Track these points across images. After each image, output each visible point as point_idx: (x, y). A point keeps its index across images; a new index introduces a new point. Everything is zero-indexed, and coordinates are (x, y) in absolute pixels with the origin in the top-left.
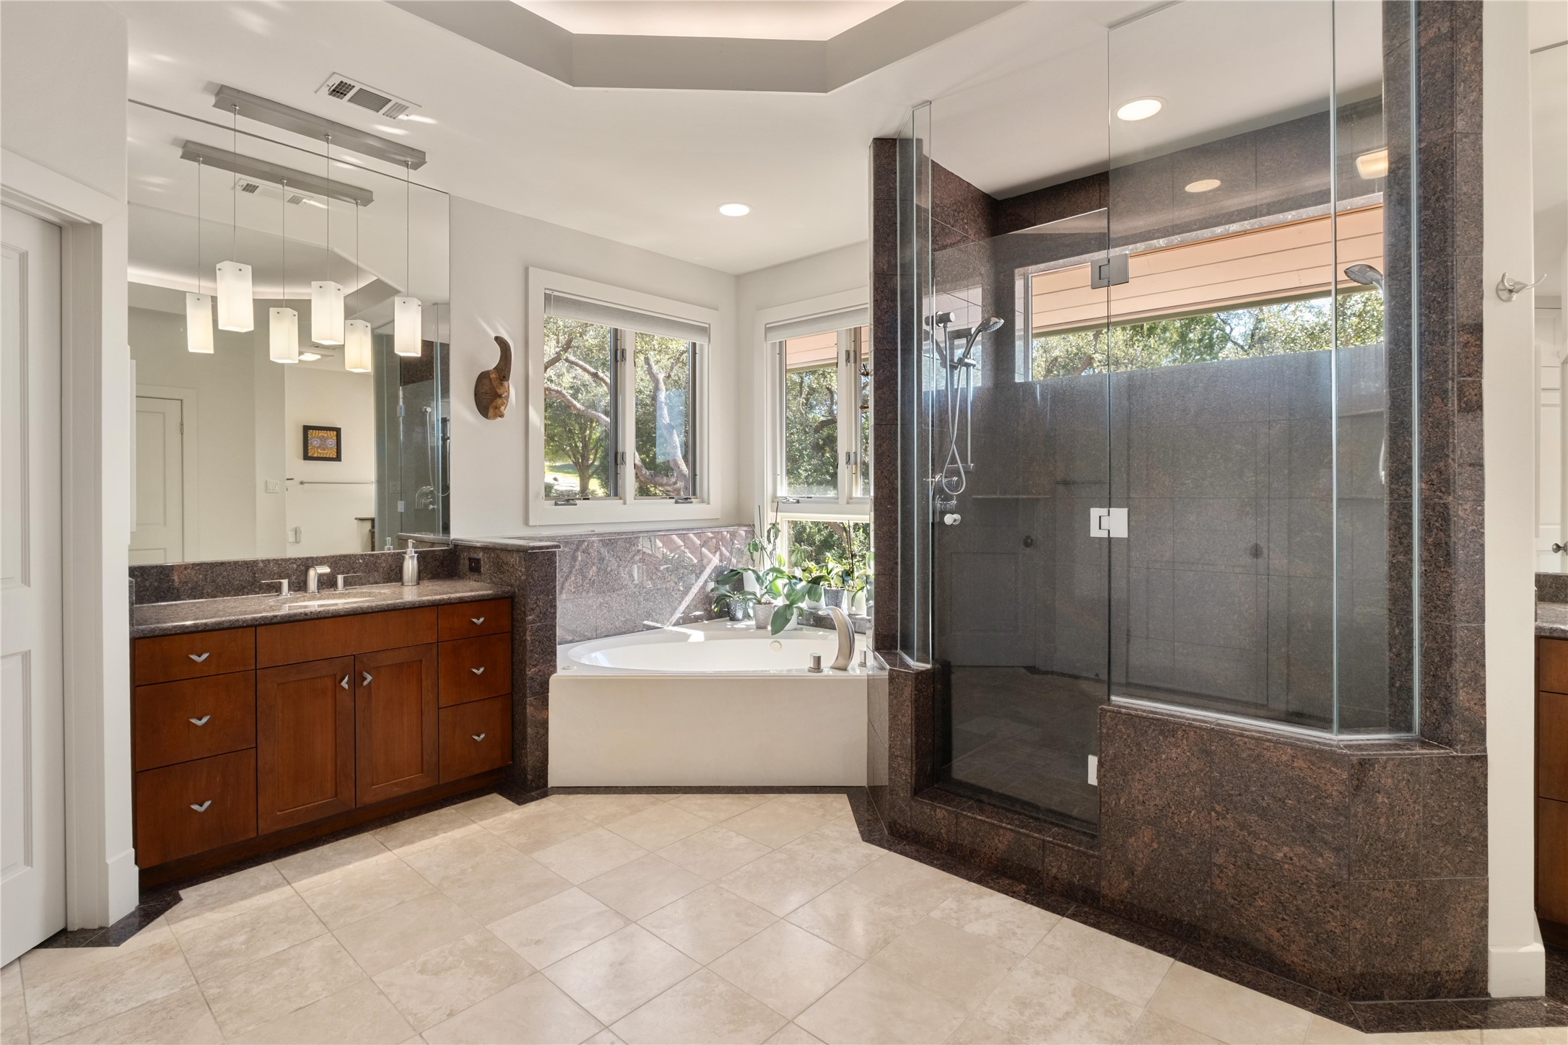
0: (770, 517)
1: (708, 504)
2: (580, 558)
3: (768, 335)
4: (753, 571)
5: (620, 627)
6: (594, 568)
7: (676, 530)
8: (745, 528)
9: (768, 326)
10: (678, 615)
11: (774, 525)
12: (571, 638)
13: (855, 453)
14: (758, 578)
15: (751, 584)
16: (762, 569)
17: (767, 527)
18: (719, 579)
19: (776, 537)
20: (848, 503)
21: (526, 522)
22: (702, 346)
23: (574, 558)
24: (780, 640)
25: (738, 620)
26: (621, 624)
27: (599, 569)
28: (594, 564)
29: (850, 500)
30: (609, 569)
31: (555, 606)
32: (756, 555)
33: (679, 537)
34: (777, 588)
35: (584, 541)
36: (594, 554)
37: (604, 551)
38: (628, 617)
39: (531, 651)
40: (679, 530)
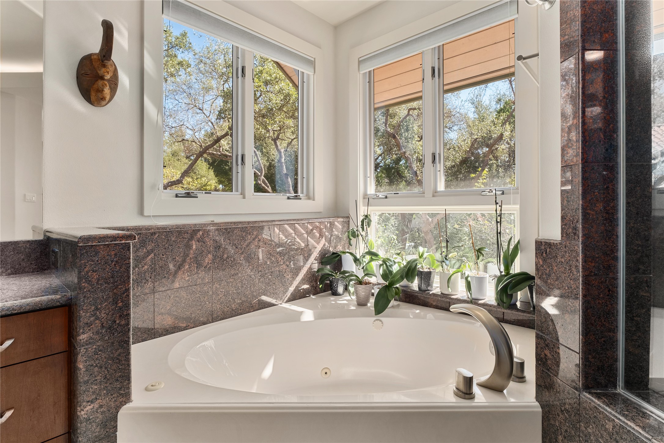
0: (362, 211)
1: (314, 200)
2: (194, 247)
3: (360, 66)
4: (351, 254)
5: (237, 309)
6: (210, 256)
7: (287, 220)
8: (342, 220)
9: (360, 59)
10: (289, 294)
11: (366, 216)
12: (185, 325)
13: (440, 154)
14: (356, 260)
15: (349, 265)
16: (358, 252)
17: (361, 218)
18: (323, 261)
19: (369, 226)
20: (433, 196)
21: (141, 212)
22: (308, 76)
23: (188, 247)
24: (381, 319)
25: (339, 295)
26: (237, 306)
27: (215, 257)
28: (209, 253)
29: (435, 193)
30: (226, 256)
31: (128, 315)
32: (353, 241)
33: (290, 227)
34: (372, 268)
35: (199, 230)
36: (209, 243)
37: (221, 239)
38: (243, 299)
39: (86, 382)
40: (290, 220)
